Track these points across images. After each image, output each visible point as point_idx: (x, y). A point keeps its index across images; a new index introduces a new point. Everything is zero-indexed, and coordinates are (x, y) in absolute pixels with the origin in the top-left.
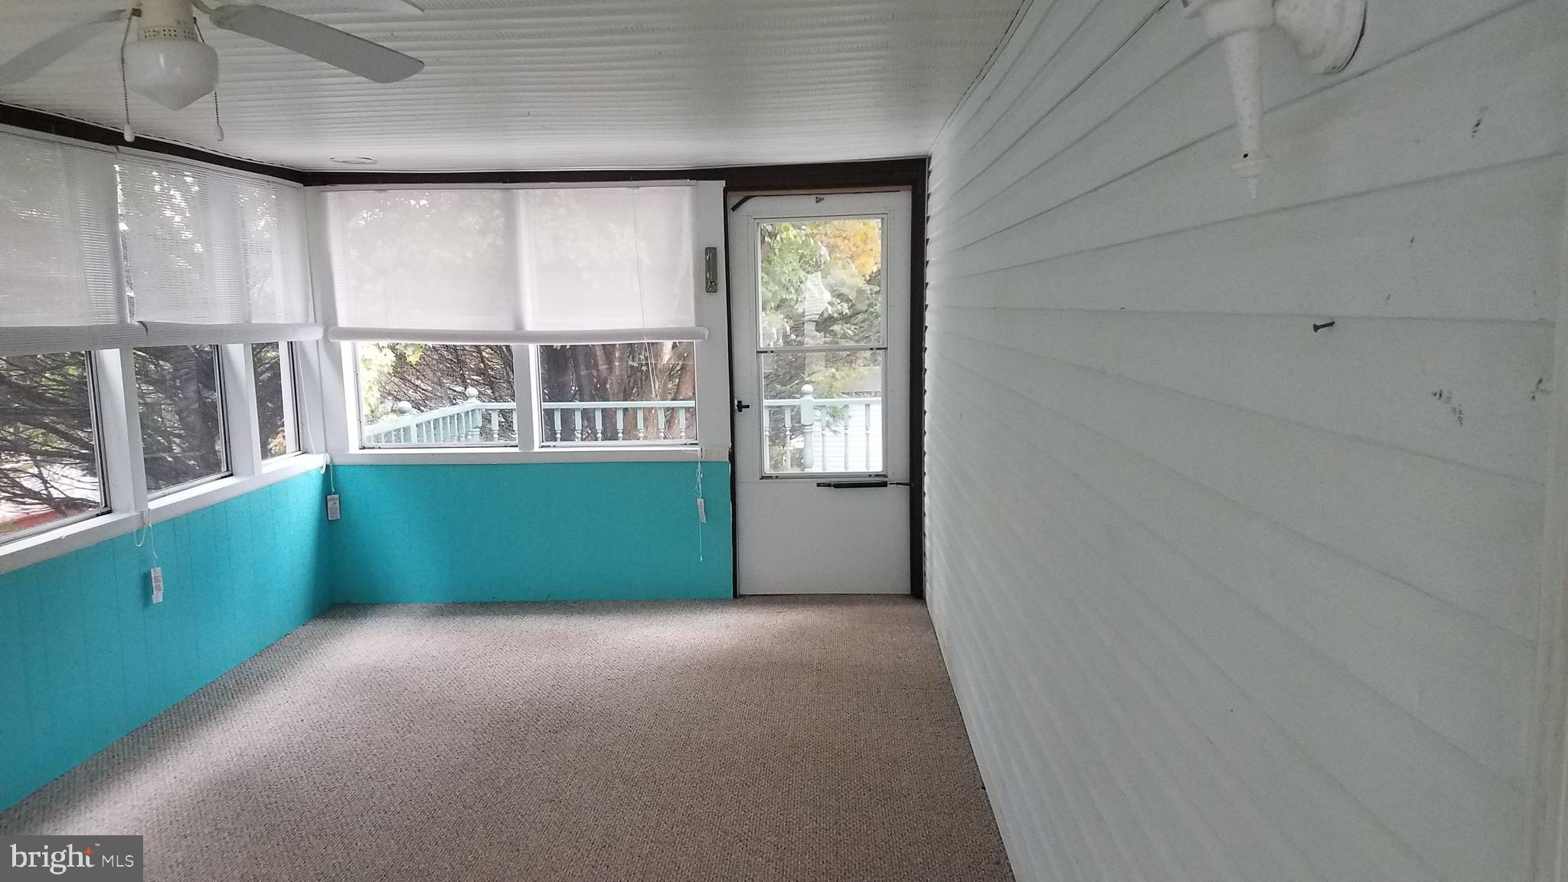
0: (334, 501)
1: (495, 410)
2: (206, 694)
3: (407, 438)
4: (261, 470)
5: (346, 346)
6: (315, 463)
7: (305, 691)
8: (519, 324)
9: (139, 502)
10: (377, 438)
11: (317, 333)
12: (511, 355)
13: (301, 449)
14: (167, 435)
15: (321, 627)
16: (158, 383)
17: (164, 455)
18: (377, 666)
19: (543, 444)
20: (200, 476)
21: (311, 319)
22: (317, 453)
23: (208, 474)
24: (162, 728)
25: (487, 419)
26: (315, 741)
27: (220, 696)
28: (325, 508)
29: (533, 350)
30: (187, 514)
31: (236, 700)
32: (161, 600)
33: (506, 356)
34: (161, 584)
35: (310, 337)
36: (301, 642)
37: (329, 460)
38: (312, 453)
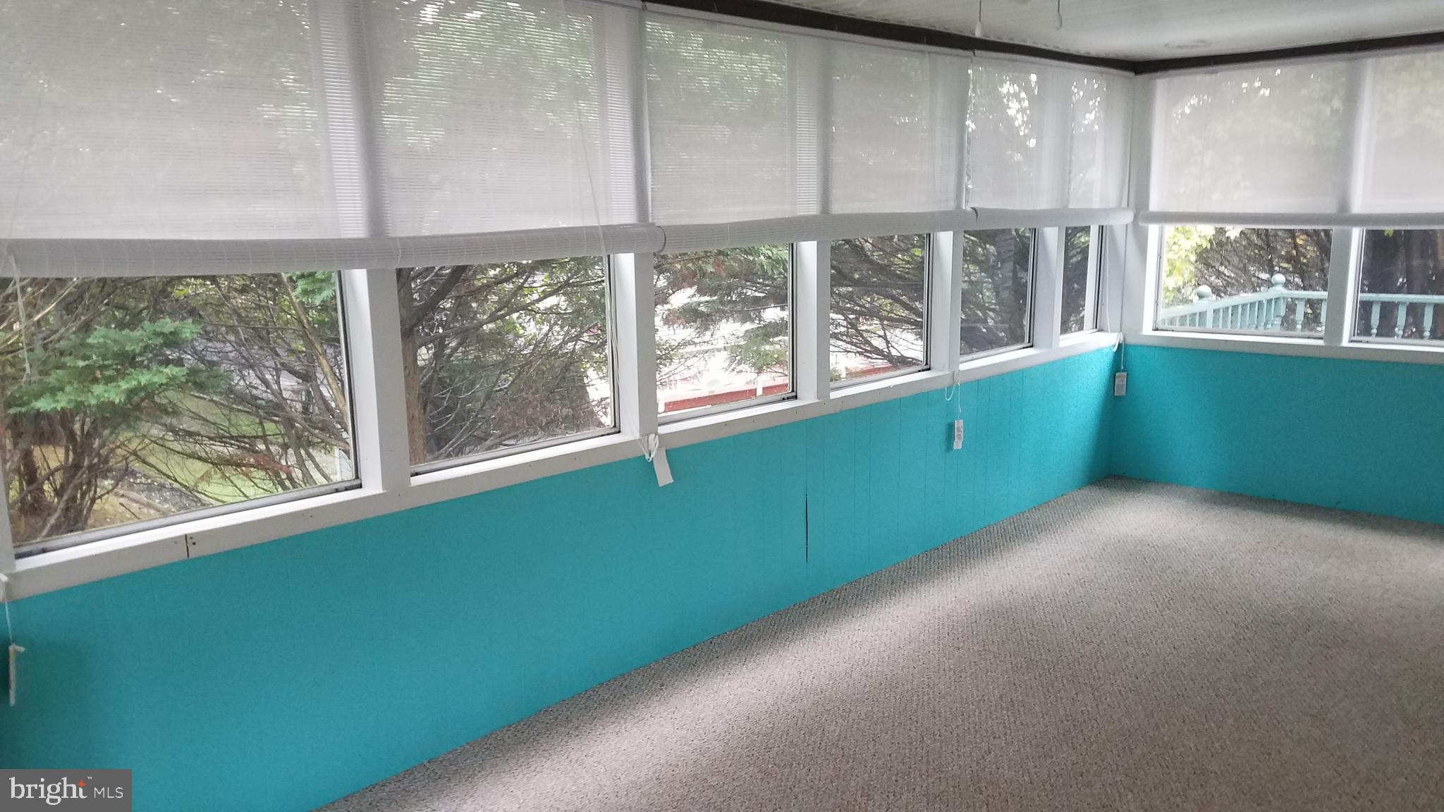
0: (1121, 379)
1: (1302, 299)
2: (988, 532)
3: (1202, 323)
4: (1058, 344)
5: (1153, 229)
6: (1109, 340)
7: (1074, 549)
8: (1344, 205)
9: (952, 362)
10: (1172, 322)
11: (1128, 217)
12: (1329, 241)
13: (1098, 327)
14: (984, 309)
15: (1096, 493)
16: (983, 264)
17: (978, 325)
18: (1144, 539)
19: (1354, 338)
20: (1007, 345)
21: (1124, 204)
22: (1112, 332)
23: (1013, 344)
24: (950, 554)
25: (1291, 308)
26: (1078, 595)
27: (1000, 537)
28: (1112, 382)
29: (1357, 236)
30: (990, 377)
31: (1013, 543)
32: (960, 448)
33: (1323, 242)
34: (962, 434)
35: (1121, 221)
36: (1076, 504)
37: (1122, 339)
38: (1107, 331)
